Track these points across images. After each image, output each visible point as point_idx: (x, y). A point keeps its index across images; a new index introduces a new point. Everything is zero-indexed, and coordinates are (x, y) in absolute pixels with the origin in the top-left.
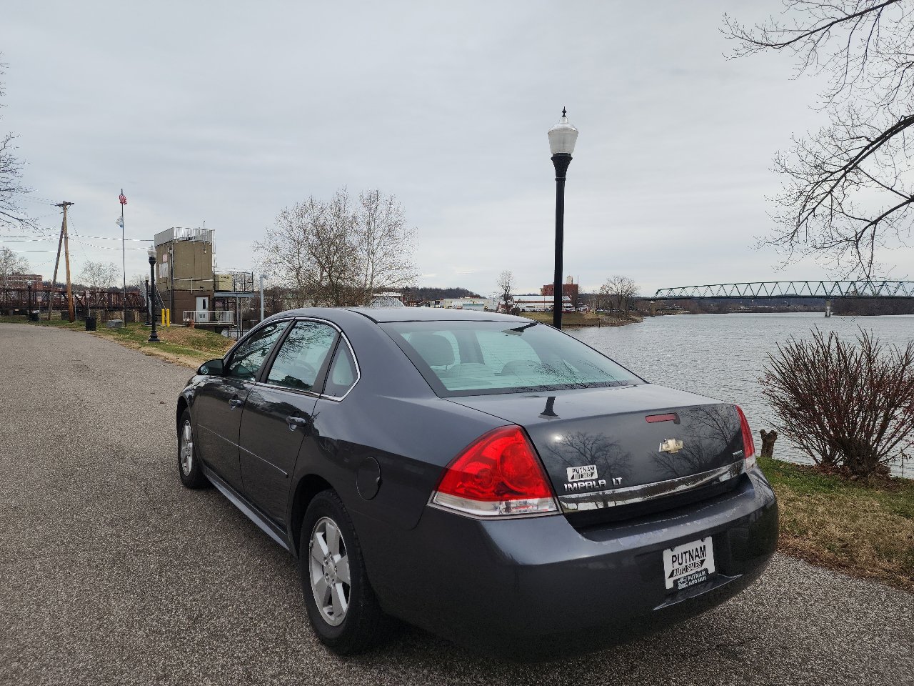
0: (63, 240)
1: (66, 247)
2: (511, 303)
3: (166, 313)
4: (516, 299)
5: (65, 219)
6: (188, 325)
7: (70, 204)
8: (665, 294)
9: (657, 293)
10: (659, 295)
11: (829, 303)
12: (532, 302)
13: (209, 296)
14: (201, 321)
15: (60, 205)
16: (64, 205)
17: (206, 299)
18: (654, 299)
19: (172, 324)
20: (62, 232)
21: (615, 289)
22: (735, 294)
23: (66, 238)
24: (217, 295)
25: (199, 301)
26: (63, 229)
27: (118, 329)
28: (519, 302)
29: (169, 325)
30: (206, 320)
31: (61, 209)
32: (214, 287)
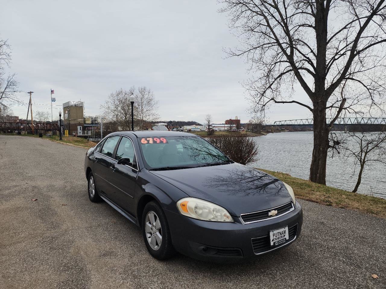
0: (30, 105)
1: (31, 108)
2: (211, 127)
3: (67, 132)
4: (213, 126)
5: (30, 98)
6: (75, 136)
7: (32, 92)
8: (278, 123)
9: (275, 123)
10: (275, 124)
11: (346, 127)
12: (220, 127)
13: (82, 126)
14: (79, 134)
15: (29, 93)
16: (30, 93)
17: (81, 127)
18: (274, 126)
19: (69, 136)
20: (30, 103)
21: (255, 121)
22: (307, 123)
23: (31, 105)
24: (85, 125)
25: (79, 127)
26: (30, 101)
27: (50, 137)
28: (214, 127)
29: (68, 136)
30: (81, 134)
31: (29, 94)
32: (84, 122)
